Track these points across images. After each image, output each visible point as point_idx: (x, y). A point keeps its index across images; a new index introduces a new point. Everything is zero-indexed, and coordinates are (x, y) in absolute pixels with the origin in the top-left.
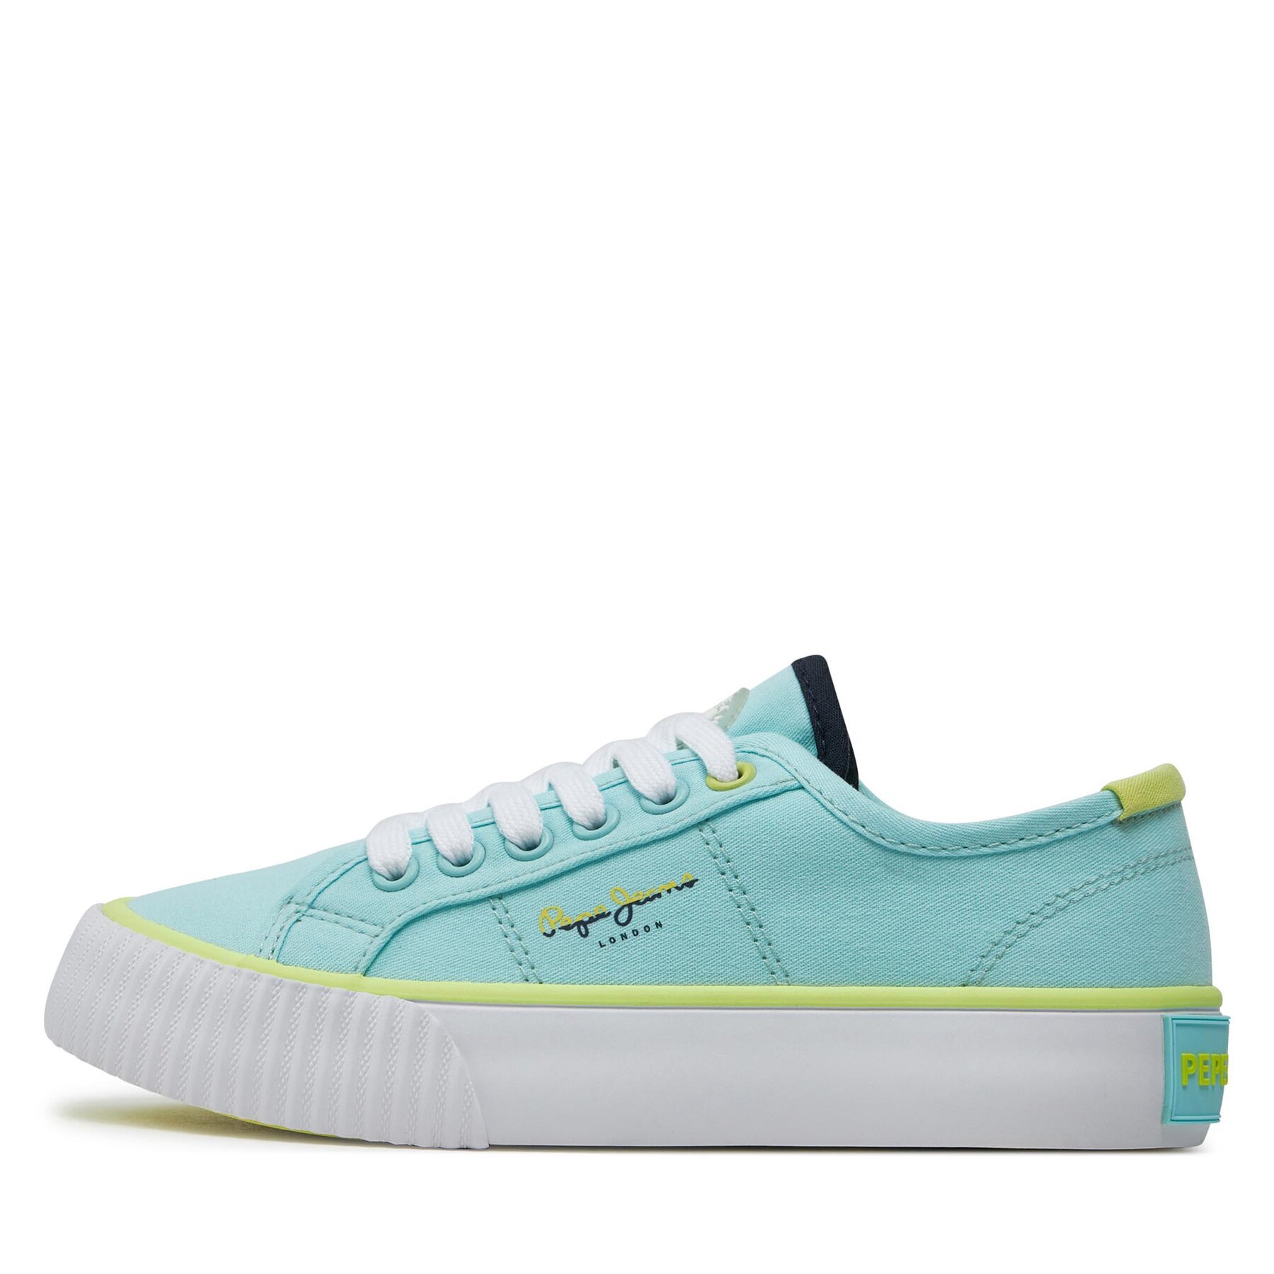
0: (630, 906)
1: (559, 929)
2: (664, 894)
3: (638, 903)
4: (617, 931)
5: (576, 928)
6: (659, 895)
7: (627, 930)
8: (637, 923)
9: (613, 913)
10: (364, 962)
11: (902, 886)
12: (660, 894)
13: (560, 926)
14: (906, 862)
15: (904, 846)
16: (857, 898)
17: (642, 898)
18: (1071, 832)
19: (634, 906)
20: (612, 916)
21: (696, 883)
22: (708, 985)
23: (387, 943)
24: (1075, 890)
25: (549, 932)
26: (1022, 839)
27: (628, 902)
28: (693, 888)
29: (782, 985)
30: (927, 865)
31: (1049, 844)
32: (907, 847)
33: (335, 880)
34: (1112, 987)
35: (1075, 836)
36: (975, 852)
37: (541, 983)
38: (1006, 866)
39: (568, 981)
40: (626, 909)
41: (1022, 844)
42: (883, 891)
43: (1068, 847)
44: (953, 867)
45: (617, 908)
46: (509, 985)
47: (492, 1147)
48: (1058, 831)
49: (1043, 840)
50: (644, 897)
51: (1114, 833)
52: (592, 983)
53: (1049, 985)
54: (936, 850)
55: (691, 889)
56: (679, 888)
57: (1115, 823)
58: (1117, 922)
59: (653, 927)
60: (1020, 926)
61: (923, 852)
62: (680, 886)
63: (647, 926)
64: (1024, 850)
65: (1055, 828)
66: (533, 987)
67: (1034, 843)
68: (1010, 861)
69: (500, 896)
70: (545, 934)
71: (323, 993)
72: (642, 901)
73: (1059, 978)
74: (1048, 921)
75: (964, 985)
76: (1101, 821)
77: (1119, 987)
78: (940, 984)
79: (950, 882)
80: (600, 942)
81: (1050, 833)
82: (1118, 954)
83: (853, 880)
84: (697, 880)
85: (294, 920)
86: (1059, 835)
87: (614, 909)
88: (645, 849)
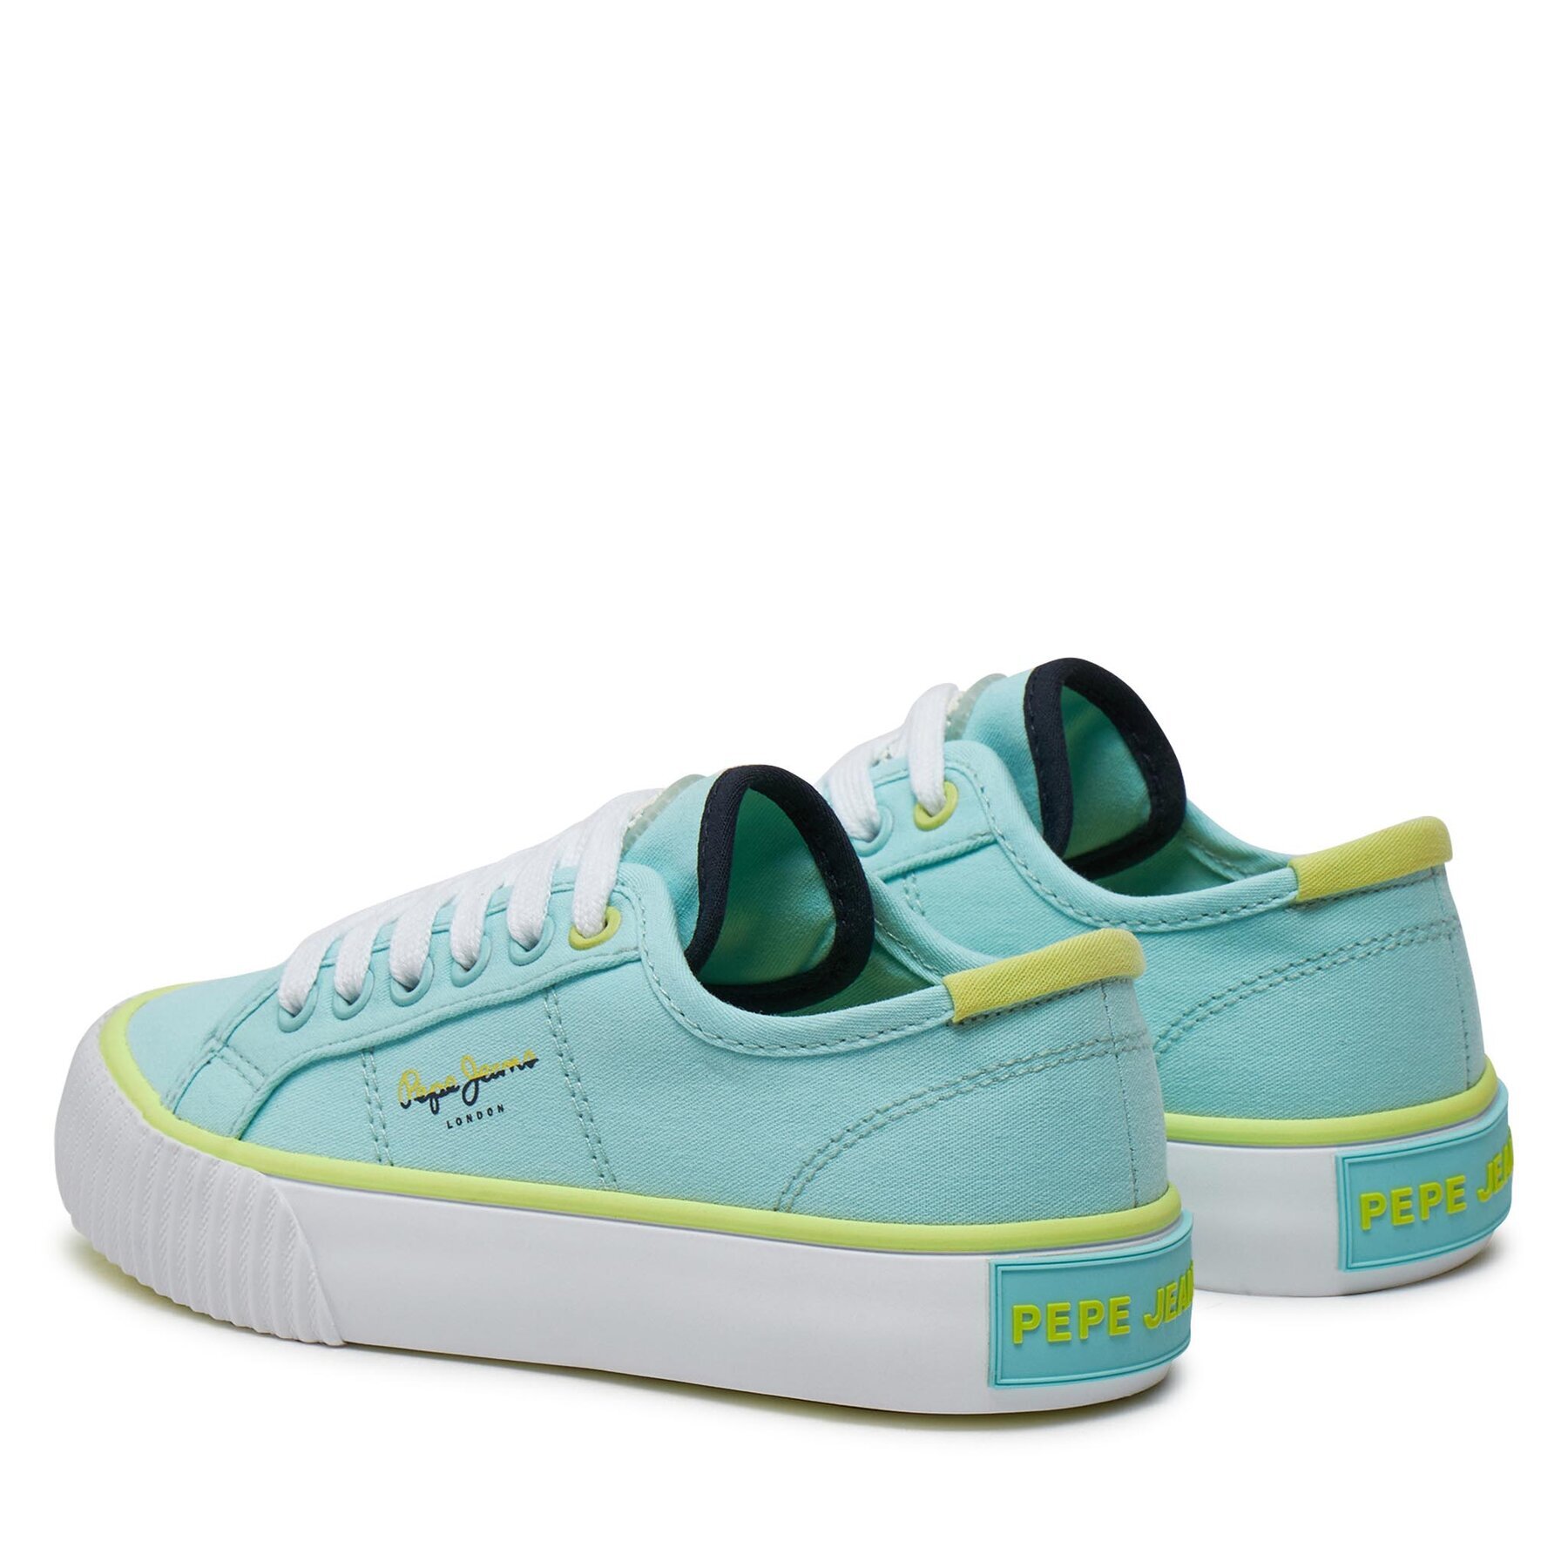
0: (476, 1081)
1: (415, 1099)
2: (508, 1071)
3: (484, 1079)
4: (464, 1111)
5: (428, 1101)
6: (502, 1073)
7: (472, 1111)
8: (481, 1105)
9: (461, 1088)
10: (240, 1125)
11: (722, 1087)
12: (504, 1071)
13: (415, 1097)
14: (726, 1061)
15: (720, 1040)
16: (679, 1097)
17: (488, 1074)
18: (895, 1035)
19: (480, 1082)
20: (460, 1092)
21: (537, 1063)
22: (542, 1183)
23: (266, 1102)
24: (897, 1105)
25: (406, 1103)
26: (844, 1040)
27: (475, 1077)
28: (534, 1069)
29: (609, 1190)
30: (744, 1064)
31: (872, 1048)
32: (723, 1043)
33: (254, 1011)
34: (928, 1224)
35: (902, 1039)
36: (792, 1053)
37: (392, 1165)
38: (826, 1072)
39: (417, 1164)
40: (473, 1085)
41: (842, 1047)
42: (704, 1091)
43: (897, 1051)
44: (774, 1068)
45: (465, 1083)
46: (361, 1164)
47: (349, 1345)
48: (882, 1032)
49: (864, 1043)
50: (490, 1073)
51: (948, 1037)
52: (438, 1169)
53: (857, 1218)
54: (754, 1049)
55: (532, 1070)
56: (521, 1068)
57: (948, 1024)
58: (940, 1146)
59: (495, 1110)
60: (834, 1144)
61: (739, 1049)
62: (522, 1064)
63: (490, 1109)
64: (847, 1054)
65: (878, 1029)
66: (385, 1169)
67: (855, 1046)
68: (828, 1067)
69: (370, 1050)
70: (402, 1104)
71: (192, 1158)
72: (487, 1077)
73: (868, 1211)
74: (862, 1141)
75: (775, 1210)
76: (930, 1024)
77: (937, 1224)
78: (754, 1206)
79: (768, 1086)
80: (448, 1122)
81: (873, 1035)
82: (938, 1184)
83: (675, 1076)
84: (537, 1060)
85: (205, 1062)
86: (882, 1038)
87: (463, 1084)
88: (496, 1012)
